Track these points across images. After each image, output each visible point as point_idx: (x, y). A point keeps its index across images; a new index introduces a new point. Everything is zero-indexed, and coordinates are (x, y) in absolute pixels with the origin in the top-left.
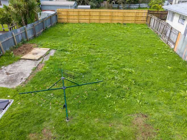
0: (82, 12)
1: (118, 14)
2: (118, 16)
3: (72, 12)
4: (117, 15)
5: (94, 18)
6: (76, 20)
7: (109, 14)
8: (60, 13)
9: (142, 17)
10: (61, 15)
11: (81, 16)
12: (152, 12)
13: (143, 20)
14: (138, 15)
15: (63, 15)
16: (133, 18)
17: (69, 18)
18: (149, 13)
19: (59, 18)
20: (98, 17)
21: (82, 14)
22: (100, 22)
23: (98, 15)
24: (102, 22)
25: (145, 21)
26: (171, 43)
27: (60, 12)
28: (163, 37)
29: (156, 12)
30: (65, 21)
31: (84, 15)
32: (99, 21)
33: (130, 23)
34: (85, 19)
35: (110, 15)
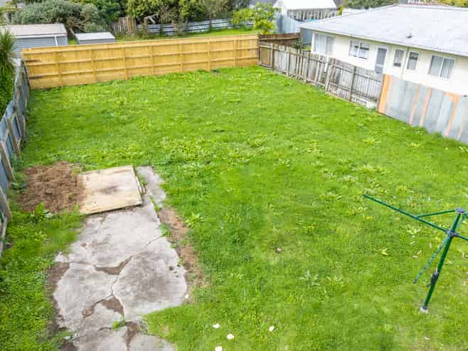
0: (102, 53)
1: (197, 49)
2: (196, 53)
3: (73, 55)
4: (194, 52)
5: (138, 64)
6: (86, 76)
7: (174, 51)
8: (35, 61)
9: (249, 50)
10: (38, 66)
11: (101, 63)
12: (266, 39)
13: (251, 57)
14: (241, 47)
15: (43, 65)
16: (231, 54)
17: (64, 73)
18: (261, 41)
19: (33, 75)
20: (147, 61)
21: (104, 56)
22: (157, 73)
23: (147, 55)
24: (162, 72)
25: (255, 58)
26: (361, 99)
27: (32, 59)
28: (330, 88)
29: (274, 38)
30: (52, 82)
31: (110, 60)
32: (154, 71)
33: (226, 67)
34: (113, 69)
35: (177, 53)
